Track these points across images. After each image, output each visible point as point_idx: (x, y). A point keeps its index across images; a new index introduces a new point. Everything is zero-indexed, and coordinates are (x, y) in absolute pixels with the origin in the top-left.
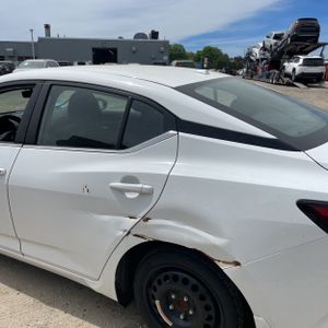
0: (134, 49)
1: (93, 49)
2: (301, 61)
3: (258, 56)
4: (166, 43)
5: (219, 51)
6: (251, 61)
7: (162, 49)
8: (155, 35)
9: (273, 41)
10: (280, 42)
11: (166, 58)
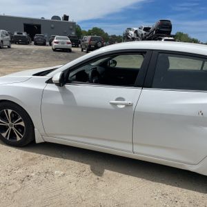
0: (52, 26)
1: (25, 25)
3: (133, 36)
4: (73, 24)
5: (102, 31)
7: (71, 27)
8: (66, 18)
9: (144, 32)
10: (148, 33)
11: (73, 33)
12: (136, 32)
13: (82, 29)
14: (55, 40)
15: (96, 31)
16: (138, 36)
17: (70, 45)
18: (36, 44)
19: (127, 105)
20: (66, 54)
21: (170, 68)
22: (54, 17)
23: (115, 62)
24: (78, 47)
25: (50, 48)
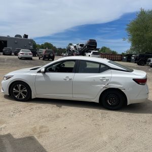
0: (16, 42)
2: (92, 53)
3: (73, 49)
5: (52, 45)
6: (70, 51)
7: (30, 43)
8: (26, 36)
10: (82, 48)
11: (31, 47)
12: (75, 47)
13: (37, 44)
14: (21, 52)
15: (48, 46)
16: (76, 49)
17: (31, 55)
18: (4, 54)
19: (70, 79)
20: (29, 61)
21: (87, 67)
22: (17, 36)
23: (64, 65)
24: (35, 56)
25: (17, 57)
